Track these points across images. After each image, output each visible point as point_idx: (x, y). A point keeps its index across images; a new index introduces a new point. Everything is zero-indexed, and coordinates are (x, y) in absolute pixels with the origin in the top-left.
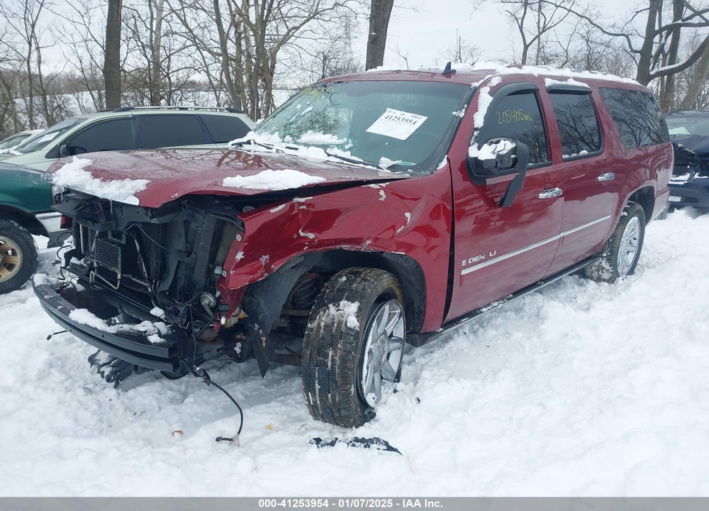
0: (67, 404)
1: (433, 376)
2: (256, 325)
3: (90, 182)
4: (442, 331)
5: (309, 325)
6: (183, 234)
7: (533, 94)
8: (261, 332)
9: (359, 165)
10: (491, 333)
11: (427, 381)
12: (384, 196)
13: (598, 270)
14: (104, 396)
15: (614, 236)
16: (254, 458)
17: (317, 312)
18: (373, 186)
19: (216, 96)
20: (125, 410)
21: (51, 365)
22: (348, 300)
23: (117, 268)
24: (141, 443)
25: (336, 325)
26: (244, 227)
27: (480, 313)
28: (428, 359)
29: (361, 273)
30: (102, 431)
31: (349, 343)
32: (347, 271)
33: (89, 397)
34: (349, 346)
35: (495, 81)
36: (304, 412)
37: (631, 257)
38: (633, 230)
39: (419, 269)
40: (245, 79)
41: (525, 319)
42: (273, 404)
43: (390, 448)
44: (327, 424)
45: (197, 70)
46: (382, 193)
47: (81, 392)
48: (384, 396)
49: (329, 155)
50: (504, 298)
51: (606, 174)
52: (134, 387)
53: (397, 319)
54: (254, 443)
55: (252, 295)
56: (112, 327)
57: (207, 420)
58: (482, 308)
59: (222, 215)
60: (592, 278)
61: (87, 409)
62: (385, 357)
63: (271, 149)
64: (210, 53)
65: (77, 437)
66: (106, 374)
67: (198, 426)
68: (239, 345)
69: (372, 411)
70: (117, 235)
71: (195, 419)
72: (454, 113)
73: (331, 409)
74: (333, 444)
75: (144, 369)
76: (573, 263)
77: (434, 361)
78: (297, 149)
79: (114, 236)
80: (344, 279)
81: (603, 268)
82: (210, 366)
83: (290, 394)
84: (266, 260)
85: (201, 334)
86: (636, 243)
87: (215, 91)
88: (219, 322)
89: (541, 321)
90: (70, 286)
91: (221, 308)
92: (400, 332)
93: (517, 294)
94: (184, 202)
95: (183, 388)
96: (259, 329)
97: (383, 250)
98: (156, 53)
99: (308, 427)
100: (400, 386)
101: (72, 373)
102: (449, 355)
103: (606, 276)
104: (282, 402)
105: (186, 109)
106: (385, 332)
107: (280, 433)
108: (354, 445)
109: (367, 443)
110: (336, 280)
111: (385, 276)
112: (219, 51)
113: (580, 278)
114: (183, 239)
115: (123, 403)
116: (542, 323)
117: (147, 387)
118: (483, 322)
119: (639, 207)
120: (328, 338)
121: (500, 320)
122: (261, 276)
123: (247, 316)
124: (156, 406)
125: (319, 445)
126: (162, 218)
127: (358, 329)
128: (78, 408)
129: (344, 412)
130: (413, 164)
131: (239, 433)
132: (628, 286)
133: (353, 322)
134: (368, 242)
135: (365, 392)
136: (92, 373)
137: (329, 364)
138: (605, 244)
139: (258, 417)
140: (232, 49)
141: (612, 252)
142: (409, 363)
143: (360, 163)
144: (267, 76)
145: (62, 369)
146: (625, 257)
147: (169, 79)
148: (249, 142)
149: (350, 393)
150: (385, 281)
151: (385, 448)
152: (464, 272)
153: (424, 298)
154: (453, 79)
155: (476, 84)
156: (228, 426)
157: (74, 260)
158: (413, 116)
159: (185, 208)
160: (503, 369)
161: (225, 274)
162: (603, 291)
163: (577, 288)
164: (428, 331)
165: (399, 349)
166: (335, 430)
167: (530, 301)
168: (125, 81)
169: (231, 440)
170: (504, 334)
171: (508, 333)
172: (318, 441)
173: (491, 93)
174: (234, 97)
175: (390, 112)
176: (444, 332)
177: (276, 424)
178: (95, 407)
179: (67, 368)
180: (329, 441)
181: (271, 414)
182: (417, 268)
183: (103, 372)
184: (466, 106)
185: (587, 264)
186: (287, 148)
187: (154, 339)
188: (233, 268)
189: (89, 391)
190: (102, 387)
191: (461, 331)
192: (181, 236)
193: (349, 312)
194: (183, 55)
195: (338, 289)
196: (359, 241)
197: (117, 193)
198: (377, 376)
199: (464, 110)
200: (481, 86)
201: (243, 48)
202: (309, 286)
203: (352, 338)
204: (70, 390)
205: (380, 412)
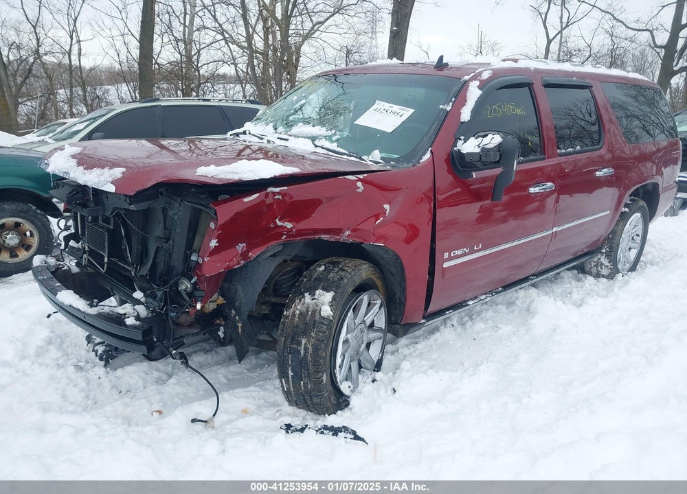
0: (57, 380)
1: (413, 367)
2: (233, 312)
3: (74, 169)
4: (424, 323)
5: (285, 313)
6: (162, 221)
7: (527, 89)
8: (237, 318)
9: (343, 156)
10: (479, 325)
11: (405, 372)
12: (362, 188)
13: (597, 266)
14: (94, 374)
15: (614, 232)
16: (222, 441)
17: (293, 301)
18: (350, 177)
19: (242, 88)
20: (112, 389)
21: (50, 342)
22: (324, 289)
23: (104, 252)
24: (119, 421)
25: (310, 313)
26: (216, 215)
27: (465, 306)
28: (412, 349)
29: (339, 263)
30: (87, 407)
31: (322, 332)
32: (327, 260)
33: (79, 374)
34: (321, 335)
35: (485, 75)
36: (280, 398)
37: (633, 253)
38: (635, 226)
39: (399, 261)
40: (271, 71)
41: (516, 313)
42: (251, 388)
43: (357, 438)
44: (301, 410)
45: (226, 63)
46: (359, 184)
47: (72, 369)
48: (361, 384)
49: (316, 146)
50: (492, 292)
51: (605, 170)
52: (122, 367)
53: (378, 310)
54: (228, 426)
55: (231, 282)
56: (94, 309)
57: (186, 401)
58: (468, 301)
59: (197, 204)
60: (590, 274)
61: (75, 386)
62: (363, 346)
63: (262, 139)
64: (239, 47)
65: (62, 413)
66: (100, 352)
67: (176, 406)
68: (222, 329)
69: (348, 399)
70: (107, 220)
71: (176, 400)
72: (441, 107)
73: (304, 396)
74: (302, 430)
75: (124, 351)
76: (571, 257)
77: (418, 352)
78: (287, 140)
79: (104, 221)
80: (322, 268)
81: (602, 264)
82: (198, 348)
83: (269, 379)
84: (243, 247)
85: (178, 318)
86: (638, 240)
87: (242, 84)
88: (195, 307)
89: (530, 316)
90: (66, 268)
91: (197, 293)
92: (381, 322)
93: (506, 287)
94: (162, 190)
95: (170, 369)
96: (235, 315)
97: (362, 241)
98: (188, 46)
99: (282, 413)
100: (378, 375)
101: (70, 350)
102: (434, 346)
103: (605, 272)
104: (260, 387)
105: (209, 100)
106: (364, 322)
107: (254, 417)
108: (322, 433)
109: (335, 431)
110: (315, 269)
111: (364, 266)
112: (246, 45)
113: (578, 273)
114: (162, 225)
115: (111, 381)
116: (532, 317)
117: (135, 367)
118: (472, 315)
119: (642, 203)
120: (302, 326)
121: (490, 313)
122: (238, 263)
123: (225, 302)
124: (142, 385)
125: (289, 431)
126: (139, 205)
127: (331, 318)
128: (68, 385)
129: (315, 400)
130: (396, 156)
131: (214, 416)
132: (626, 283)
133: (326, 311)
134: (347, 233)
135: (338, 380)
136: (88, 351)
137: (302, 352)
138: (605, 240)
139: (234, 400)
140: (259, 43)
141: (611, 247)
142: (393, 353)
143: (344, 154)
144: (292, 69)
145: (60, 347)
146: (626, 253)
147: (199, 71)
148: (244, 133)
149: (322, 381)
150: (364, 271)
151: (352, 436)
152: (446, 265)
153: (404, 290)
154: (445, 72)
155: (467, 78)
156: (204, 409)
157: (72, 243)
158: (400, 109)
159: (162, 194)
160: (485, 362)
161: (200, 261)
162: (601, 287)
163: (574, 283)
164: (409, 322)
165: (380, 339)
166: (308, 417)
167: (522, 295)
168: (159, 73)
169: (205, 422)
170: (493, 327)
171: (496, 327)
172: (288, 427)
173: (480, 87)
174: (259, 89)
175: (379, 104)
176: (427, 324)
177: (252, 408)
178: (84, 384)
179: (65, 346)
180: (299, 427)
181: (247, 398)
182: (397, 259)
183: (97, 351)
184: (453, 99)
185: (586, 259)
186: (278, 138)
187: (130, 321)
188: (207, 255)
189: (79, 368)
190: (92, 365)
191: (449, 323)
192: (159, 222)
193: (324, 301)
194: (212, 48)
195: (315, 278)
196: (339, 231)
197: (96, 180)
198: (355, 366)
199: (451, 104)
200: (471, 80)
201: (270, 43)
202: (291, 274)
203: (325, 327)
204: (62, 367)
205: (354, 401)
